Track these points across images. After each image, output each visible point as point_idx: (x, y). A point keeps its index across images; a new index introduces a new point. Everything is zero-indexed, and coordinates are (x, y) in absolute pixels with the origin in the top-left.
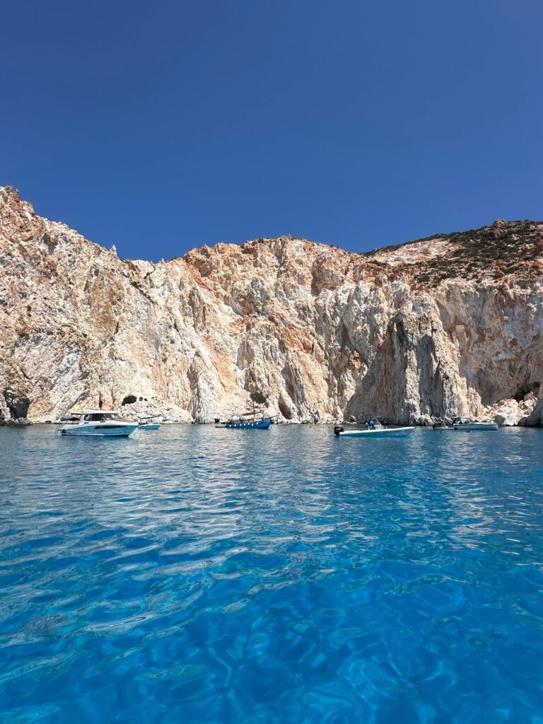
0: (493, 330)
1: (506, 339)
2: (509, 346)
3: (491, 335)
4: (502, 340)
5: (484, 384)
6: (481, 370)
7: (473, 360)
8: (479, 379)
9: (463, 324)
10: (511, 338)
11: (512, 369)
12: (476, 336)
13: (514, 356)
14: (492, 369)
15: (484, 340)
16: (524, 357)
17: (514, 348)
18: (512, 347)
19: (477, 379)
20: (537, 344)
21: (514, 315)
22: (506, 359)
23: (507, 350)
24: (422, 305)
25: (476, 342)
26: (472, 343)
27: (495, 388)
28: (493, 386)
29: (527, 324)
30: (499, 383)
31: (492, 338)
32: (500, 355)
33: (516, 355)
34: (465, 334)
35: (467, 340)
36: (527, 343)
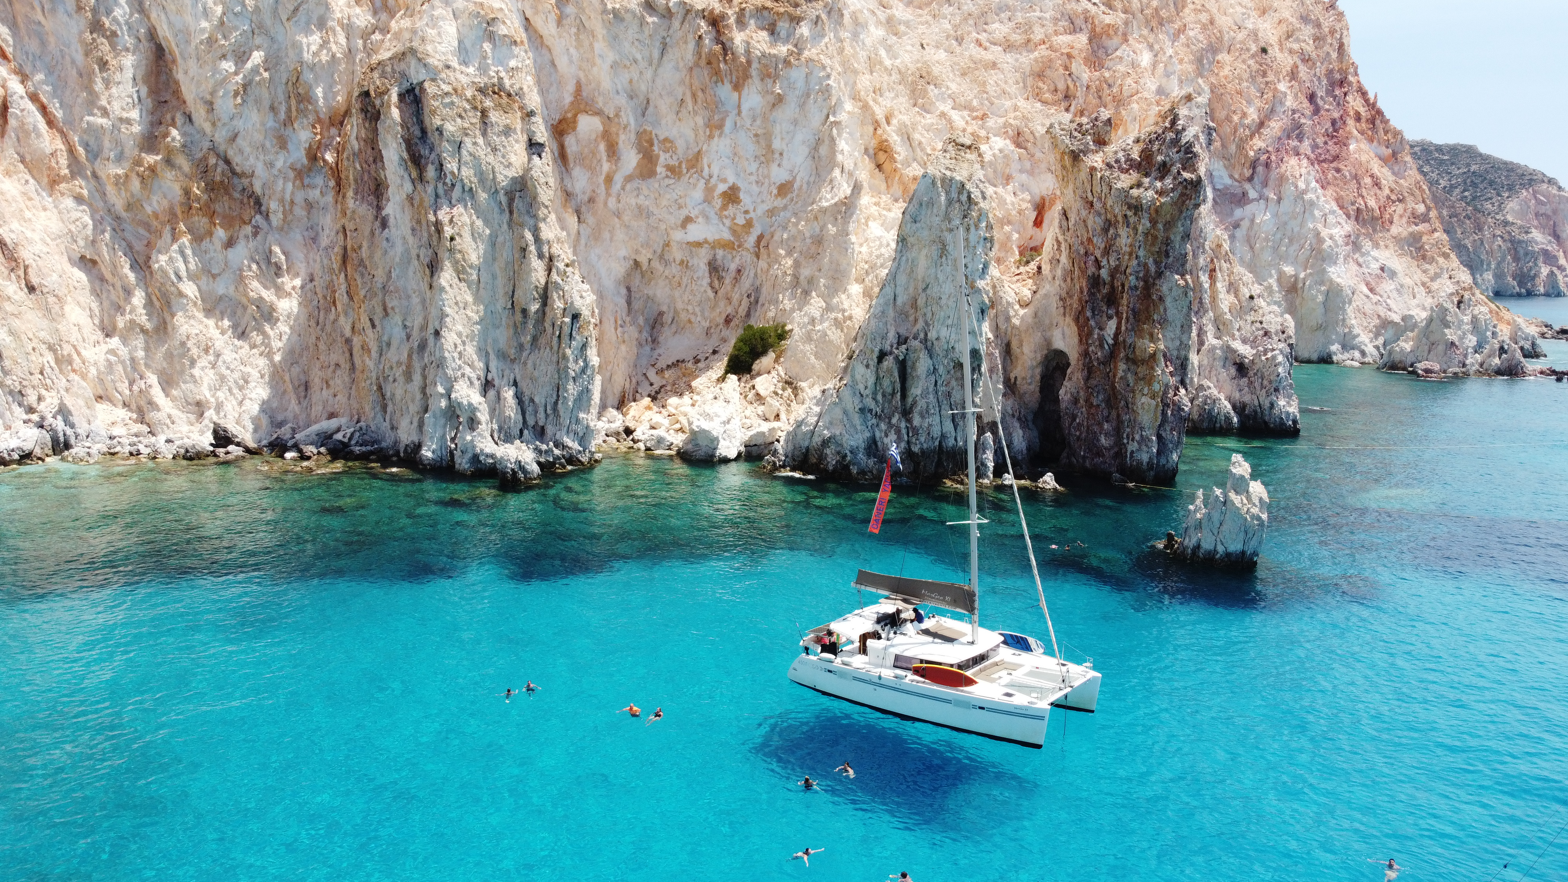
0: (680, 144)
1: (713, 181)
2: (718, 203)
3: (674, 162)
4: (702, 184)
5: (636, 305)
6: (637, 264)
7: (620, 235)
8: (629, 289)
9: (598, 113)
10: (724, 181)
11: (714, 268)
12: (631, 159)
13: (727, 235)
14: (667, 263)
15: (652, 173)
16: (751, 240)
17: (731, 210)
18: (724, 207)
19: (624, 291)
20: (785, 208)
21: (739, 113)
22: (706, 241)
23: (712, 214)
24: (491, 37)
25: (629, 179)
26: (618, 179)
27: (667, 318)
28: (661, 314)
29: (769, 146)
30: (680, 306)
31: (673, 171)
32: (690, 227)
33: (734, 232)
34: (602, 147)
35: (606, 167)
36: (763, 202)
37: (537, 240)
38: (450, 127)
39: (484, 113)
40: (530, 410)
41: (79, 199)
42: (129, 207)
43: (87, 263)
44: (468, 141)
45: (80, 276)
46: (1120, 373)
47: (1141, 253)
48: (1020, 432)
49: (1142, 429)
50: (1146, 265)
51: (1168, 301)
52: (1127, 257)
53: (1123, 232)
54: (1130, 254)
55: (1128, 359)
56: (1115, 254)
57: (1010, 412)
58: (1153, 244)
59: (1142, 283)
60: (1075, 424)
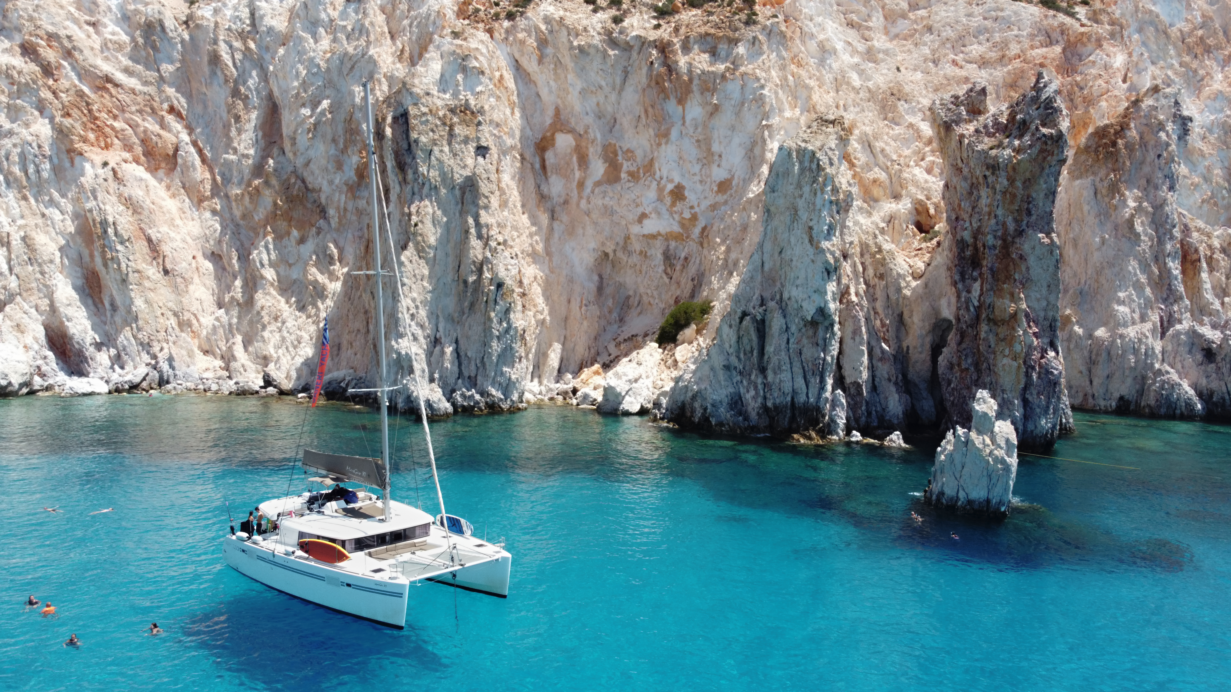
0: (639, 153)
1: (663, 182)
2: (668, 200)
3: (633, 169)
4: (654, 184)
5: (609, 290)
6: (606, 255)
7: (590, 230)
8: (601, 277)
9: (571, 131)
10: (672, 181)
11: (668, 257)
12: (598, 168)
13: (676, 228)
14: (630, 253)
15: (617, 179)
16: (697, 231)
17: (679, 206)
18: (673, 204)
19: (596, 278)
20: (726, 203)
21: (684, 124)
22: (659, 234)
23: (664, 211)
24: (464, 69)
25: (598, 184)
26: (589, 184)
27: (634, 301)
28: (628, 298)
29: (709, 150)
30: (642, 290)
31: (634, 176)
32: (646, 222)
33: (682, 225)
34: (575, 159)
35: (577, 174)
36: (705, 198)
37: (478, 225)
38: (423, 139)
39: (451, 127)
40: (465, 362)
41: (214, 212)
42: (244, 217)
43: (215, 257)
44: (436, 149)
45: (208, 265)
46: (983, 335)
47: (1000, 212)
48: (896, 396)
49: (1003, 391)
50: (1004, 224)
51: (1032, 261)
52: (987, 217)
53: (984, 192)
54: (989, 214)
55: (989, 320)
56: (977, 216)
57: (886, 376)
58: (1012, 202)
59: (1000, 242)
60: (950, 389)
